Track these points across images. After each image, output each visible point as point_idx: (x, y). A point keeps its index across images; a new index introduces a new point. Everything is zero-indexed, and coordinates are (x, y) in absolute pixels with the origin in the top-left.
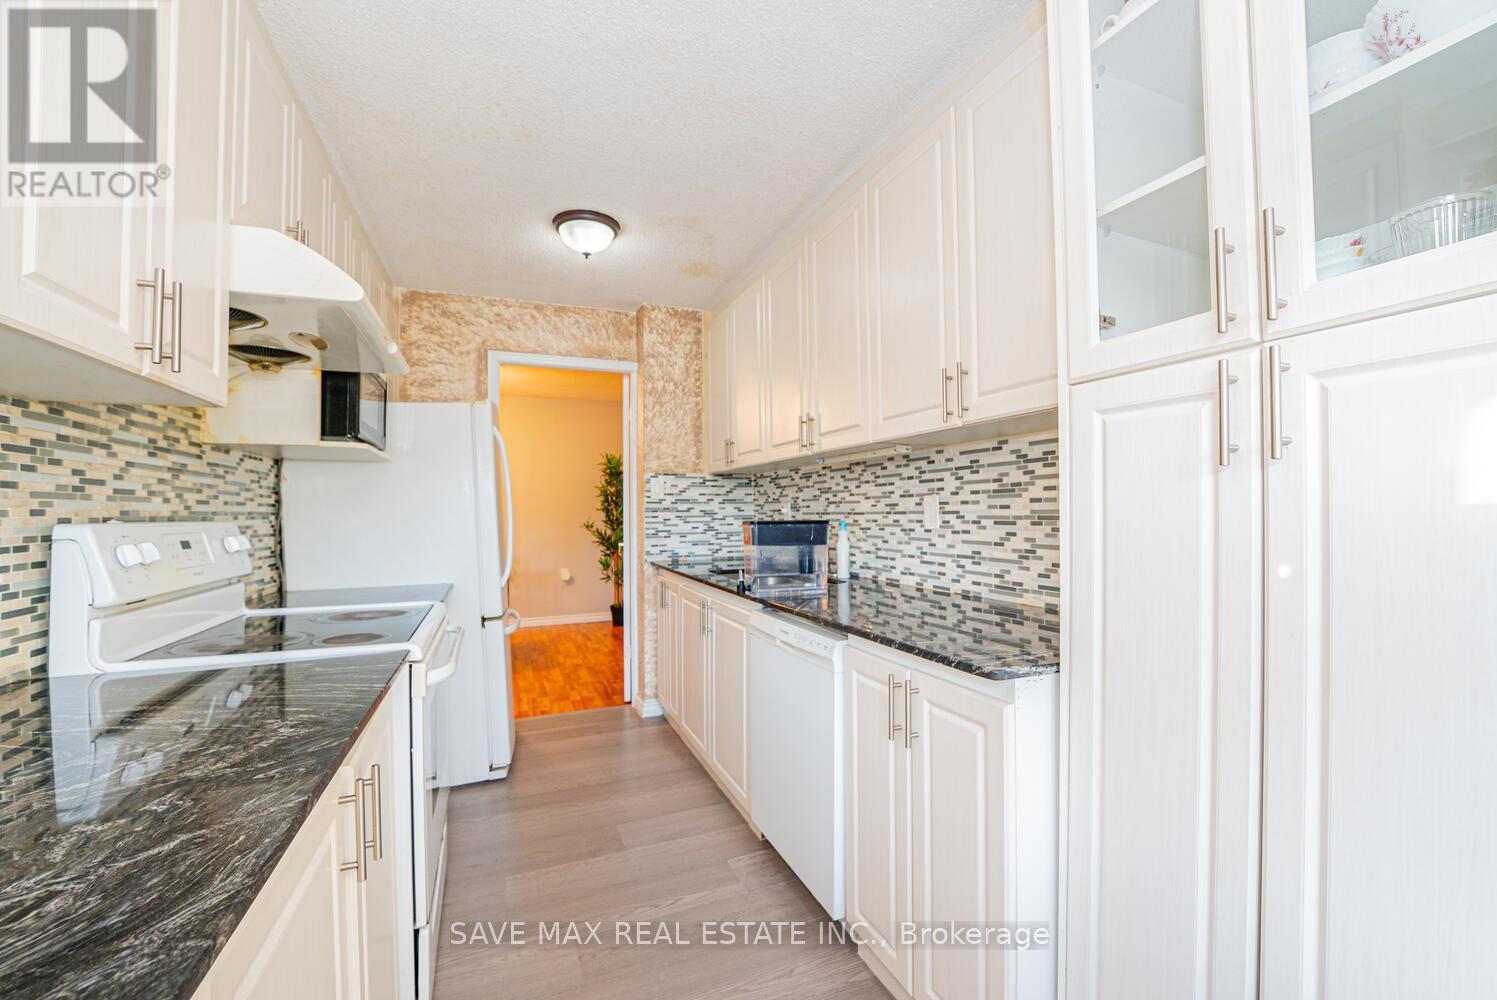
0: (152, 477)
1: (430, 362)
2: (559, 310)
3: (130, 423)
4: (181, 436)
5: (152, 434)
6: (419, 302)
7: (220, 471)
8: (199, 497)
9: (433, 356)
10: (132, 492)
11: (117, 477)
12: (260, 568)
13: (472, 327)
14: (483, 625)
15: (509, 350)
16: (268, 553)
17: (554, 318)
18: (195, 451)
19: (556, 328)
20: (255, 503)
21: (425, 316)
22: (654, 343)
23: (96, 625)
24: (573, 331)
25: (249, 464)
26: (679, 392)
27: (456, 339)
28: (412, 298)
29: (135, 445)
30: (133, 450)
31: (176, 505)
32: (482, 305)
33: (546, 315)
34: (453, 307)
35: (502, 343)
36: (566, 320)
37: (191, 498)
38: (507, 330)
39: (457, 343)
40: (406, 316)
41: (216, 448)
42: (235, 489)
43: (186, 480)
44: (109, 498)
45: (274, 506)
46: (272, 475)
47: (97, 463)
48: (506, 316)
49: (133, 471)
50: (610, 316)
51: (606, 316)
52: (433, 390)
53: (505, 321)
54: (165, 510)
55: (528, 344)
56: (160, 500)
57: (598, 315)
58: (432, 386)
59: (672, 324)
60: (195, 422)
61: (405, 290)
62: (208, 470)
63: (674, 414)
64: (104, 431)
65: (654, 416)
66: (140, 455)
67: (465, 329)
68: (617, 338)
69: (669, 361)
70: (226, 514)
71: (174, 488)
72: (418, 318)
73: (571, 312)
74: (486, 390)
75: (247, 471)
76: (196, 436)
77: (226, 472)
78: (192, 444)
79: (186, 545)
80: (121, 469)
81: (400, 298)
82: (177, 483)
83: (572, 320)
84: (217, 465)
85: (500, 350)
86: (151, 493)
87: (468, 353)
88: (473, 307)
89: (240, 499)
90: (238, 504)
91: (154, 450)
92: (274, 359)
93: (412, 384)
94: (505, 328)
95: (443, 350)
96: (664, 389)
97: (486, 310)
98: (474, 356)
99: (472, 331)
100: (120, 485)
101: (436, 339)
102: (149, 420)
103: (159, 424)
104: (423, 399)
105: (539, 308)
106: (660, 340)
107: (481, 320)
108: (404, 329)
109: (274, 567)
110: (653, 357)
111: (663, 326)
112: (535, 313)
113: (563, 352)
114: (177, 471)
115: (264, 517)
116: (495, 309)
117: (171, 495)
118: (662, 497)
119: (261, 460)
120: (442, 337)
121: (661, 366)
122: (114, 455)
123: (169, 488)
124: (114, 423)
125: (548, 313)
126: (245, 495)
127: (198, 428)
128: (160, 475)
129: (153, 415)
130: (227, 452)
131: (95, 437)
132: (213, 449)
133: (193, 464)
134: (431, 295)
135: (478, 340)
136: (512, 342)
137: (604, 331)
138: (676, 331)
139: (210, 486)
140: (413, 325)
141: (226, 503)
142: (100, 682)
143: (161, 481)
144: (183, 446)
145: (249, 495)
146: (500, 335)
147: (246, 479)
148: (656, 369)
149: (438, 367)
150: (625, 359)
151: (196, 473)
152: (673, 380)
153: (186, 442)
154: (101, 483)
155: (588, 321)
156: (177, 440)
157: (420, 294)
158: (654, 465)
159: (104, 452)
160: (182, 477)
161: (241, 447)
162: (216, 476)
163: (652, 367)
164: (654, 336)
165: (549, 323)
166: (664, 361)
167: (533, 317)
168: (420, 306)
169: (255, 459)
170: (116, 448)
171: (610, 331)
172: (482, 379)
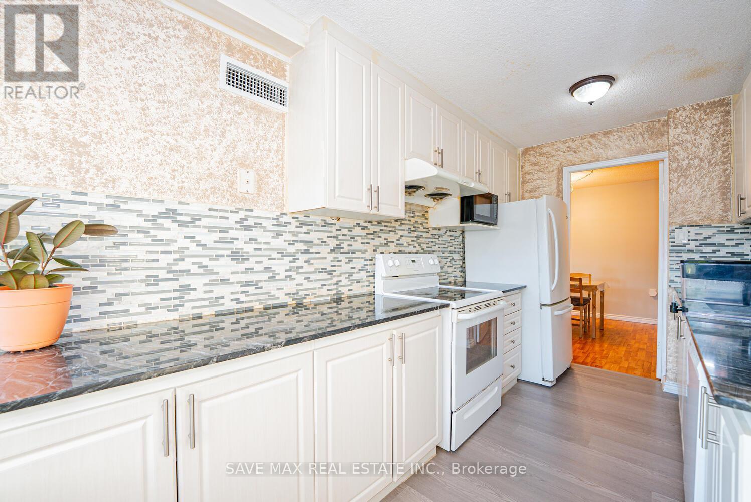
0: (409, 240)
1: (535, 180)
2: (606, 134)
3: (402, 224)
4: (420, 226)
5: (409, 227)
6: (529, 153)
7: (437, 237)
8: (428, 246)
9: (536, 177)
10: (403, 245)
11: (397, 240)
12: (455, 271)
13: (555, 158)
14: (541, 308)
15: (575, 164)
16: (459, 266)
17: (603, 139)
18: (427, 231)
19: (605, 145)
20: (453, 248)
21: (532, 158)
22: (679, 134)
23: (382, 281)
24: (617, 143)
25: (449, 233)
26: (705, 164)
27: (546, 165)
28: (526, 151)
29: (404, 230)
30: (403, 232)
31: (418, 248)
32: (559, 144)
33: (598, 139)
34: (545, 150)
35: (571, 161)
36: (611, 137)
37: (424, 246)
38: (574, 154)
39: (547, 167)
40: (523, 161)
41: (435, 229)
42: (444, 243)
43: (421, 240)
44: (395, 247)
45: (462, 249)
46: (461, 237)
47: (392, 237)
48: (573, 147)
49: (403, 238)
50: (644, 126)
51: (642, 126)
52: (536, 193)
53: (573, 149)
54: (415, 250)
55: (586, 158)
56: (412, 247)
57: (635, 128)
58: (535, 191)
59: (697, 117)
60: (426, 221)
61: (523, 149)
62: (431, 237)
63: (699, 182)
64: (394, 227)
65: (679, 185)
66: (406, 233)
67: (551, 160)
68: (650, 139)
69: (694, 144)
70: (439, 251)
71: (417, 243)
72: (528, 160)
73: (615, 132)
74: (562, 188)
75: (448, 236)
76: (426, 226)
77: (440, 237)
78: (424, 228)
79: (413, 261)
80: (399, 238)
81: (521, 153)
82: (419, 241)
83: (616, 136)
84: (435, 235)
85: (570, 165)
86: (409, 245)
87: (553, 171)
88: (555, 147)
89: (446, 246)
90: (444, 248)
91: (410, 231)
92: (439, 197)
93: (526, 192)
94: (573, 153)
95: (541, 173)
96: (689, 165)
97: (562, 147)
98: (556, 172)
99: (555, 160)
100: (398, 242)
101: (537, 168)
102: (409, 223)
103: (412, 223)
104: (531, 198)
105: (593, 136)
106: (684, 130)
107: (559, 152)
108: (522, 167)
109: (462, 271)
110: (678, 144)
111: (687, 120)
112: (591, 140)
113: (610, 157)
114: (418, 238)
115: (458, 252)
116: (567, 144)
117: (417, 245)
118: (686, 242)
119: (455, 232)
120: (540, 166)
121: (686, 149)
122: (397, 234)
123: (416, 243)
124: (397, 225)
125: (599, 137)
126: (447, 245)
127: (427, 223)
128: (412, 239)
129: (410, 221)
130: (440, 230)
131: (391, 229)
132: (433, 229)
133: (425, 235)
134: (535, 147)
135: (558, 163)
136: (577, 160)
137: (640, 137)
138: (701, 120)
139: (432, 242)
140: (526, 164)
141: (439, 248)
142: (383, 297)
143: (413, 241)
144: (421, 229)
145: (450, 245)
146: (570, 157)
147: (449, 239)
148: (681, 152)
149: (538, 181)
150: (658, 151)
151: (426, 238)
152: (698, 157)
153: (422, 228)
154: (393, 242)
155: (627, 134)
156: (419, 228)
157: (530, 148)
158: (679, 220)
159: (394, 233)
160: (420, 239)
161: (446, 228)
162: (435, 239)
163: (677, 151)
164: (679, 130)
165: (600, 143)
166: (689, 145)
167: (590, 142)
168: (529, 154)
169: (453, 231)
170: (397, 232)
171: (644, 136)
172: (560, 183)
